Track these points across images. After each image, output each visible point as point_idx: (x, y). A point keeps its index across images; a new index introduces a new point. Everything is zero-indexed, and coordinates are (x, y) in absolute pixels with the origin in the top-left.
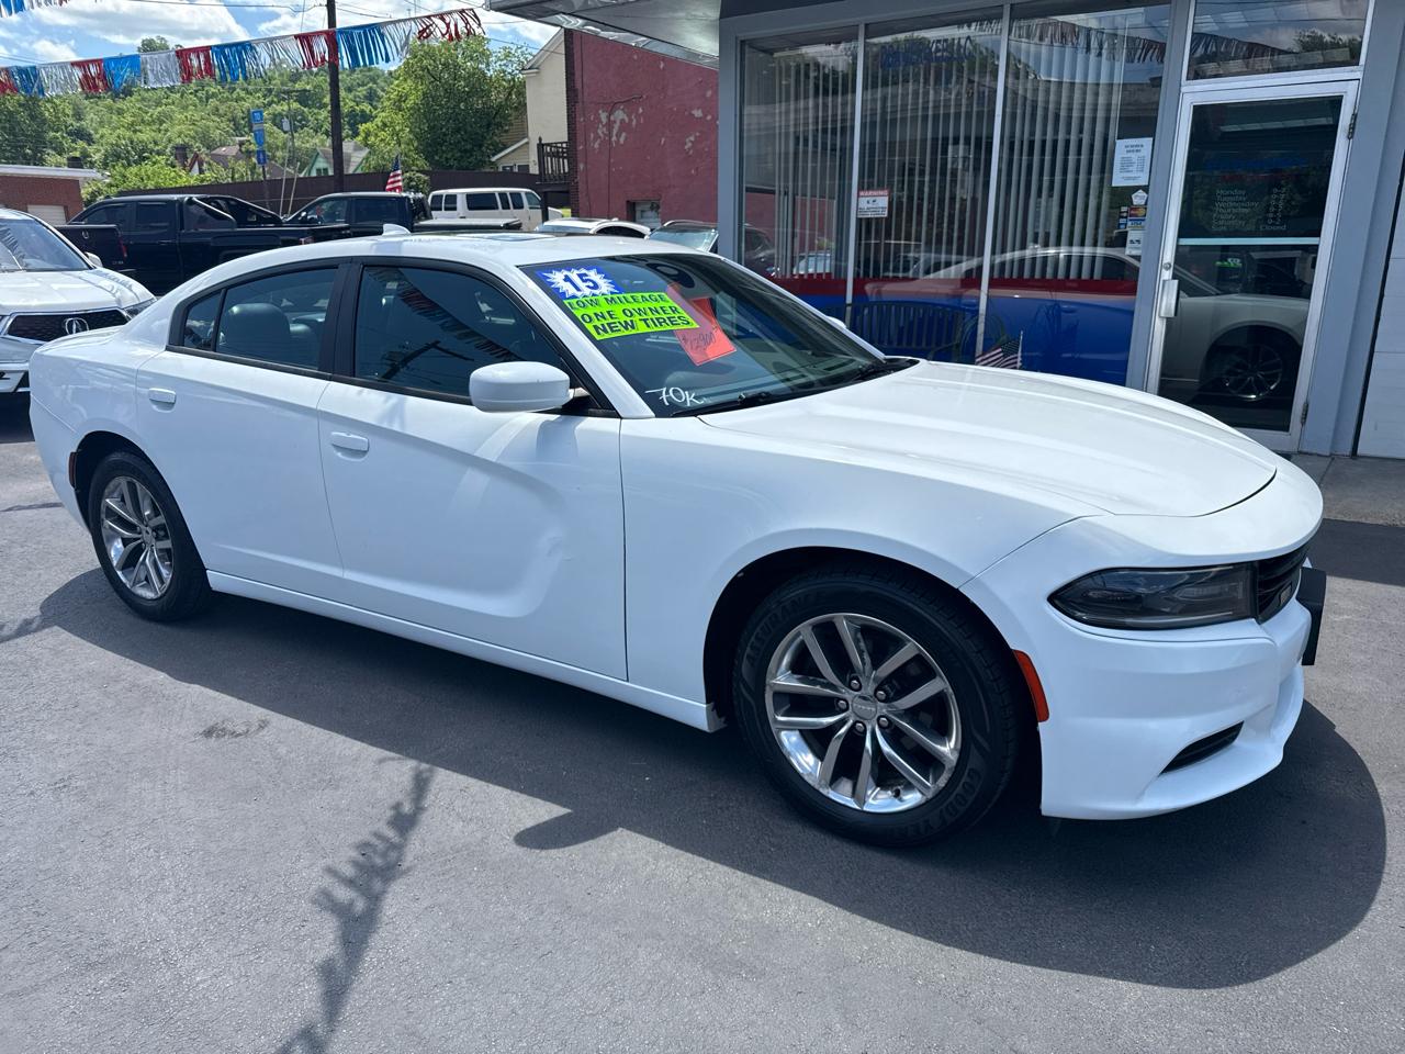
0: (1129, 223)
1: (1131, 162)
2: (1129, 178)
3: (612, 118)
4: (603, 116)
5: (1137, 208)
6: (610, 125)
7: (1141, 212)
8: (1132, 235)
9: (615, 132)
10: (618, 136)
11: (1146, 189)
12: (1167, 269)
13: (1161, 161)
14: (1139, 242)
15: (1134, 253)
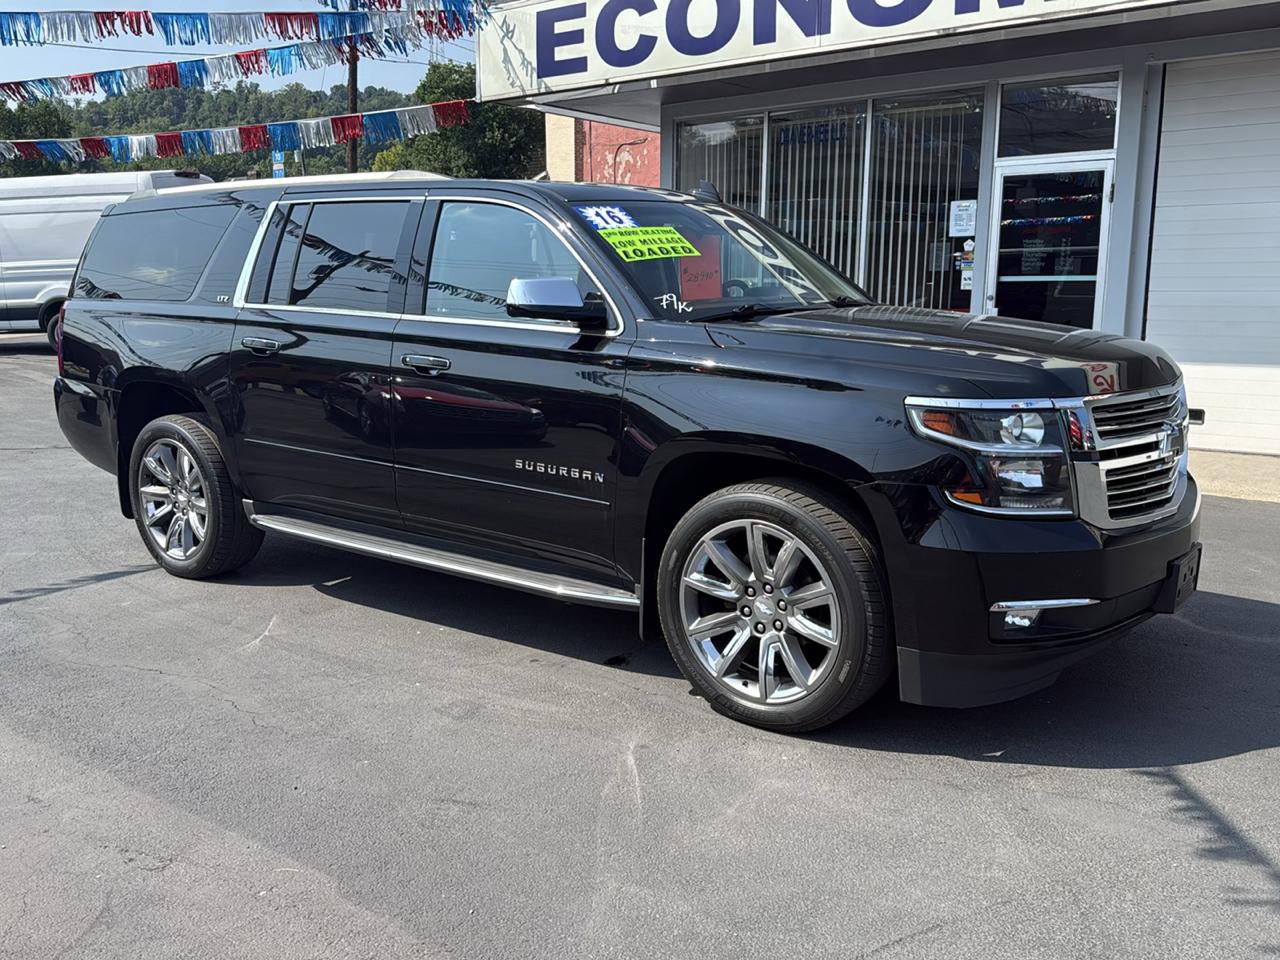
0: (963, 265)
1: (962, 218)
2: (960, 231)
3: (618, 159)
4: (610, 158)
5: (968, 252)
6: (615, 165)
7: (970, 256)
8: (965, 274)
9: (620, 172)
10: (623, 176)
11: (973, 238)
12: (991, 298)
13: (983, 217)
14: (970, 279)
15: (967, 288)
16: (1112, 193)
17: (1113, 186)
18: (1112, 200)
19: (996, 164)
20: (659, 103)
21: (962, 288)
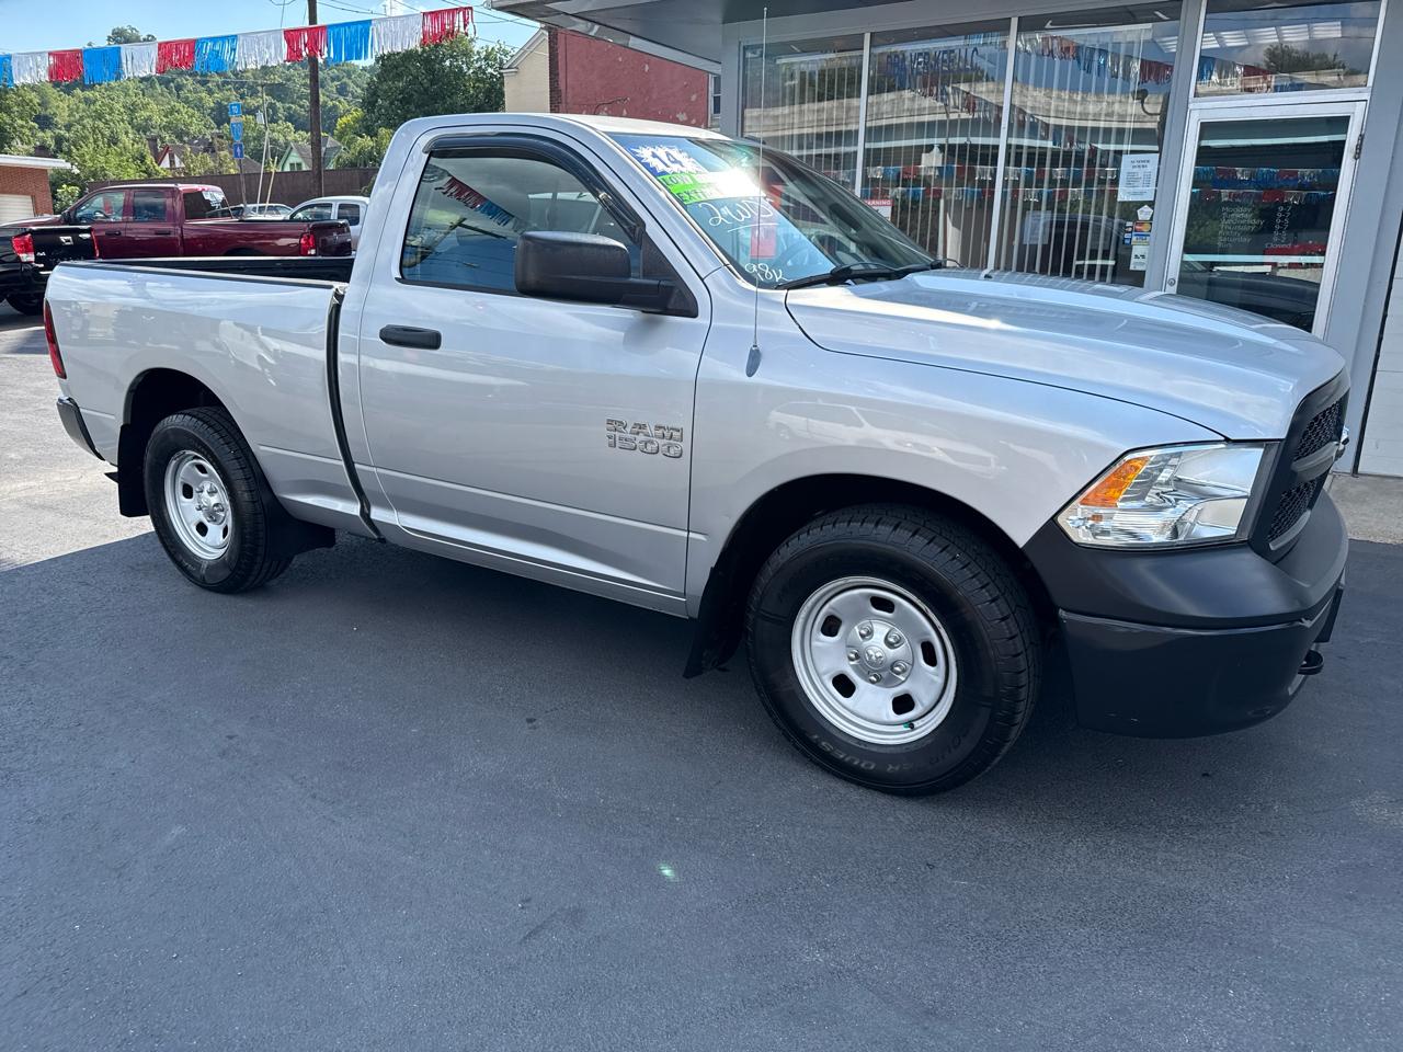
0: (1134, 238)
1: (1136, 177)
2: (1135, 194)
5: (1142, 224)
7: (1145, 228)
8: (1137, 250)
12: (1172, 284)
13: (1167, 176)
14: (1143, 256)
15: (1139, 268)
16: (1359, 148)
17: (1362, 137)
18: (1357, 156)
19: (1191, 106)
20: (718, 18)
21: (1132, 268)
